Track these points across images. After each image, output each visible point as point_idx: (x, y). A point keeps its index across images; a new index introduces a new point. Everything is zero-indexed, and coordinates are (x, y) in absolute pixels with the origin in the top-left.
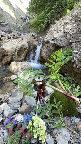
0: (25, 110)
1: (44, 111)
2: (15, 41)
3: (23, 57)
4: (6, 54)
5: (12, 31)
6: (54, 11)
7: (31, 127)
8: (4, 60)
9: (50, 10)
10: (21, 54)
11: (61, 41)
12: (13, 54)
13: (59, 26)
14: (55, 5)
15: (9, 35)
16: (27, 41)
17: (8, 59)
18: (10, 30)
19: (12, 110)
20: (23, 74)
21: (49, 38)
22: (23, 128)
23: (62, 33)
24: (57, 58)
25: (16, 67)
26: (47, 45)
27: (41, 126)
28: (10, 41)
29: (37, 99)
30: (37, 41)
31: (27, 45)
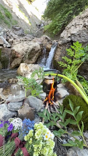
0: (27, 113)
1: (53, 120)
2: (26, 43)
3: (34, 60)
4: (16, 56)
5: (25, 34)
6: (71, 12)
7: (31, 139)
8: (13, 63)
9: (67, 12)
10: (33, 57)
11: (80, 36)
12: (23, 56)
13: (78, 20)
14: (73, 6)
15: (22, 38)
16: (40, 43)
17: (18, 61)
18: (23, 34)
19: (9, 112)
20: (31, 75)
21: (65, 36)
22: (19, 138)
23: (81, 28)
24: (74, 54)
25: (25, 69)
26: (61, 48)
27: (47, 139)
28: (22, 43)
29: (45, 104)
30: (51, 44)
31: (39, 47)
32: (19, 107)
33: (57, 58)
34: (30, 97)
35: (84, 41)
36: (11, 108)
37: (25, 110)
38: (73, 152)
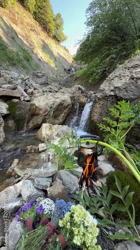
0: (59, 193)
2: (52, 95)
3: (61, 119)
4: (37, 112)
5: (49, 83)
6: (114, 56)
7: (69, 224)
8: (31, 122)
9: (108, 56)
10: (59, 114)
11: (127, 91)
12: (46, 113)
13: (123, 70)
14: (116, 48)
15: (45, 89)
16: (71, 95)
17: (39, 120)
18: (47, 82)
19: (35, 190)
20: (59, 141)
21: (107, 88)
22: (53, 223)
23: (128, 80)
24: (120, 115)
25: (49, 133)
26: (102, 103)
28: (45, 95)
30: (86, 96)
31: (69, 101)
32: (49, 184)
33: (96, 117)
34: (61, 171)
35: (133, 97)
36: (38, 185)
37: (57, 189)
38: (123, 246)
